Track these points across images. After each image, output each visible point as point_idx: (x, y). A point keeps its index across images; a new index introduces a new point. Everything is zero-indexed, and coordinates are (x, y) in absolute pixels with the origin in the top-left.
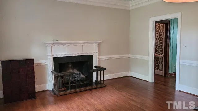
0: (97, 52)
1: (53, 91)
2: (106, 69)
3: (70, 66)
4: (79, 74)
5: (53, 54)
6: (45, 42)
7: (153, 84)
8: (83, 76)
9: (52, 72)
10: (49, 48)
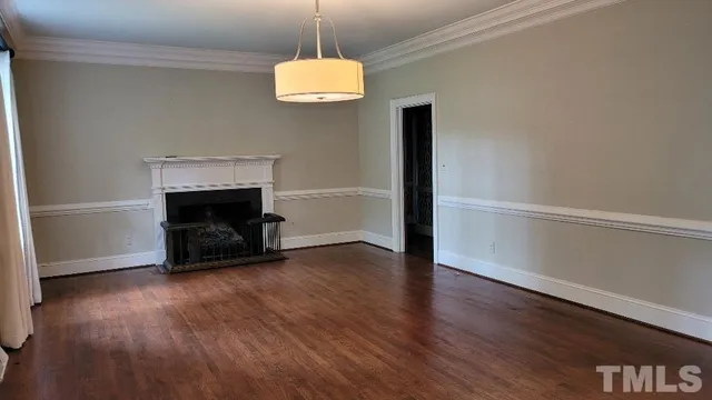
0: (271, 180)
1: (164, 266)
2: (284, 220)
3: (209, 214)
4: (231, 235)
5: (164, 185)
6: (145, 160)
7: (403, 255)
8: (237, 238)
9: (162, 224)
10: (155, 172)
